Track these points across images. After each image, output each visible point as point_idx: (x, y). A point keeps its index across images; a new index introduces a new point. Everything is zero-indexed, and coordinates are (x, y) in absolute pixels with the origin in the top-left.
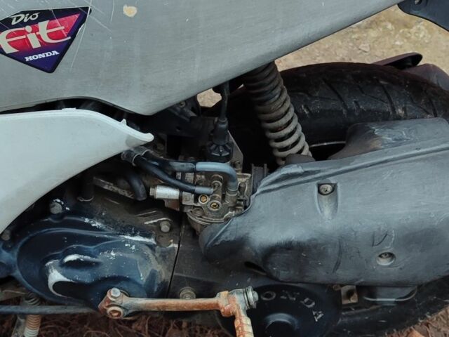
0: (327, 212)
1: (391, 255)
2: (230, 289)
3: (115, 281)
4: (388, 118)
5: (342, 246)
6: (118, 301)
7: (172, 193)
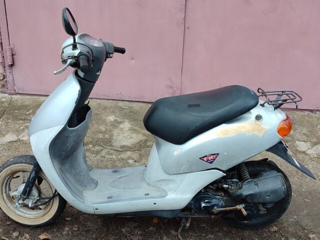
0: (257, 188)
1: (269, 196)
2: (239, 205)
3: (215, 205)
4: (265, 171)
5: (260, 194)
6: (216, 209)
7: (227, 186)
